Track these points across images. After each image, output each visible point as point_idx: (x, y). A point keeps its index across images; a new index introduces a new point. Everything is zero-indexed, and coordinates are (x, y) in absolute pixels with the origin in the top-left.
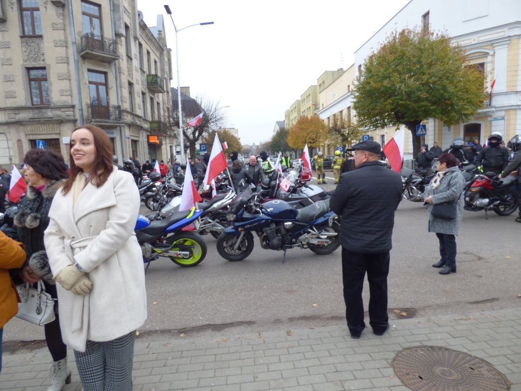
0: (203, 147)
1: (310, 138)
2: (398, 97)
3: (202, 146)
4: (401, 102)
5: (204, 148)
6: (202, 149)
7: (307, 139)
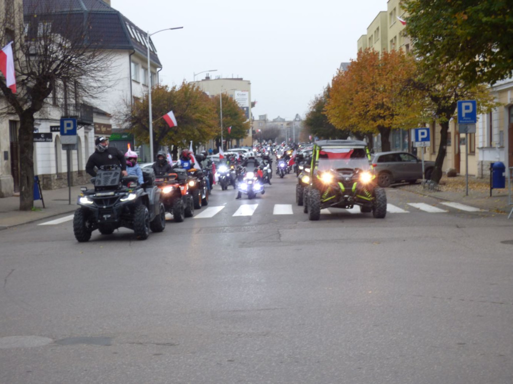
0: (69, 125)
1: (381, 106)
2: (479, 7)
3: (66, 122)
4: (484, 19)
5: (71, 128)
6: (66, 129)
7: (371, 107)
